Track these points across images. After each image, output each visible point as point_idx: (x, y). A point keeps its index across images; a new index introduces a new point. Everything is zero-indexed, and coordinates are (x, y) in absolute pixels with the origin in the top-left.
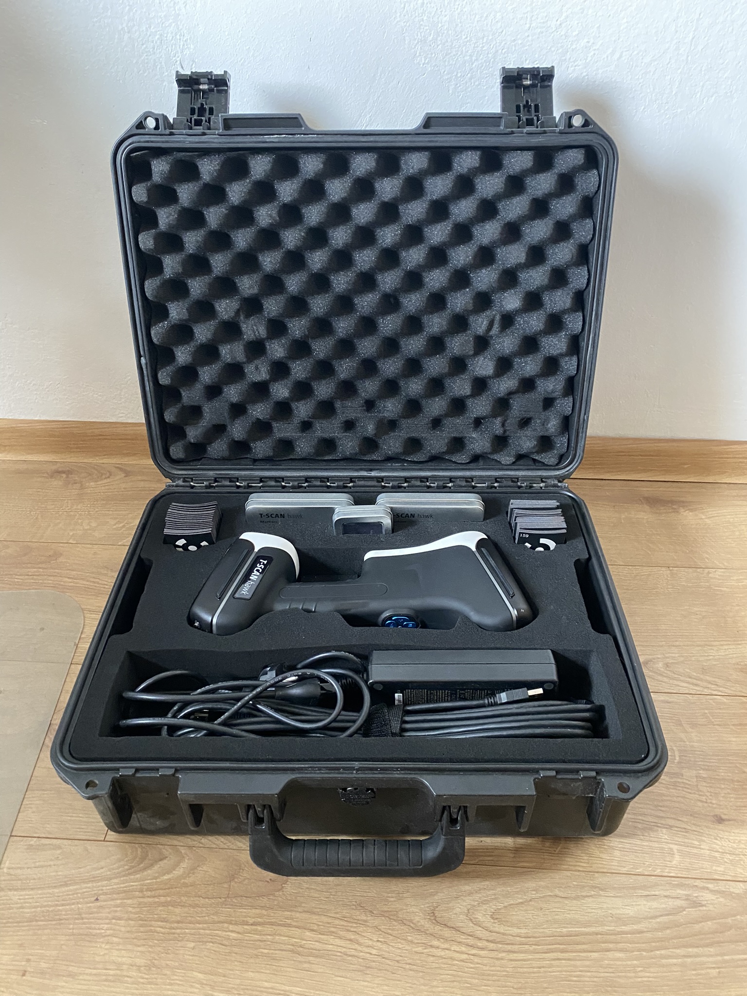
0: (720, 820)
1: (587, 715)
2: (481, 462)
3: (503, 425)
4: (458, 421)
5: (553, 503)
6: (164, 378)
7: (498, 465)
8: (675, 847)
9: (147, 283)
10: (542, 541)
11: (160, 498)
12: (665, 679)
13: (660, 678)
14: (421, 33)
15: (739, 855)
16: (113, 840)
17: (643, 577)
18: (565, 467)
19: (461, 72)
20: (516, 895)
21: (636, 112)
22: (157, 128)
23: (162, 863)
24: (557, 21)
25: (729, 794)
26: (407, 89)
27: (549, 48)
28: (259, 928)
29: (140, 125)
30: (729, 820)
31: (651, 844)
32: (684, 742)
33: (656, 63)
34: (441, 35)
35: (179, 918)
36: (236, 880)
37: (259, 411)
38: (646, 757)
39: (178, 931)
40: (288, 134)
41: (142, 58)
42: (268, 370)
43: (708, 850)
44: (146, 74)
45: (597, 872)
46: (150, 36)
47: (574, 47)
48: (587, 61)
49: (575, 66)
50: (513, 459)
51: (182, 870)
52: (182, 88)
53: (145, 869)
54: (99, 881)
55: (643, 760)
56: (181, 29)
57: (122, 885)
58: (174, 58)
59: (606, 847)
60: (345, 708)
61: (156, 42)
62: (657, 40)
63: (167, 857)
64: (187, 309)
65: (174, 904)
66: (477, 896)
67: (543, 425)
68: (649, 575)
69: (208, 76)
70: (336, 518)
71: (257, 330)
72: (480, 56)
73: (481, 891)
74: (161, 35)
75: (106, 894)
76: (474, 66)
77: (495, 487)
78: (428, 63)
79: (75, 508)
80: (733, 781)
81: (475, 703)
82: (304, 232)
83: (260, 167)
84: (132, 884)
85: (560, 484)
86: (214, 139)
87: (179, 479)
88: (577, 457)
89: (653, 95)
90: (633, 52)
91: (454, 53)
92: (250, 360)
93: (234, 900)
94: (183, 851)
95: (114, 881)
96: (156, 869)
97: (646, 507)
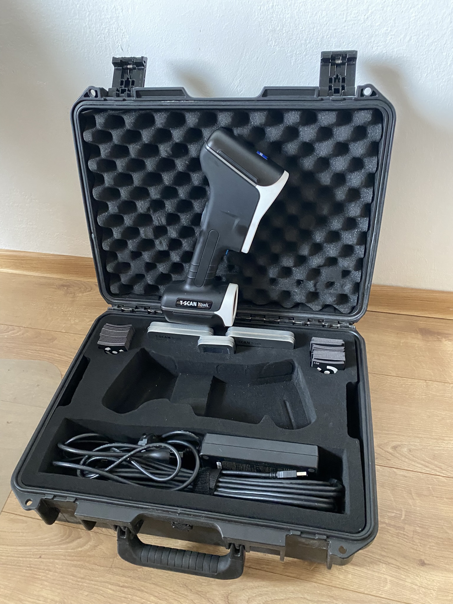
0: (423, 564)
1: (332, 494)
2: (300, 308)
3: (315, 285)
4: (286, 281)
5: (340, 342)
6: (106, 247)
7: (311, 311)
8: (389, 578)
9: (94, 190)
10: (328, 367)
11: (103, 317)
12: (407, 460)
13: (403, 459)
14: (272, 26)
15: (431, 590)
17: (407, 386)
18: (355, 315)
19: (299, 51)
20: (280, 594)
21: (421, 77)
22: (96, 96)
23: (78, 540)
24: (365, 16)
25: (433, 546)
26: (263, 63)
27: (359, 34)
28: (126, 590)
29: (87, 95)
30: (429, 564)
31: (373, 573)
32: (410, 505)
33: (436, 44)
34: (285, 27)
35: (82, 576)
36: (118, 558)
37: (162, 268)
38: (362, 530)
39: (80, 584)
40: (176, 100)
41: (98, 44)
42: (167, 244)
43: (411, 583)
44: (101, 54)
45: (334, 587)
46: (102, 30)
47: (377, 33)
48: (386, 43)
49: (378, 46)
50: (320, 308)
51: (89, 546)
52: (116, 68)
53: (69, 543)
54: (43, 546)
55: (359, 532)
56: (120, 26)
57: (55, 551)
58: (117, 44)
59: (343, 570)
61: (106, 34)
62: (436, 28)
63: (82, 537)
64: (117, 207)
65: (81, 567)
66: (256, 591)
67: (342, 287)
68: (411, 385)
69: (131, 60)
70: (200, 343)
71: (160, 220)
72: (312, 40)
73: (259, 588)
74: (109, 30)
75: (45, 554)
76: (308, 47)
77: (308, 325)
78: (277, 45)
79: (68, 309)
80: (438, 538)
81: (264, 475)
82: (188, 162)
83: (160, 120)
84: (60, 550)
85: (350, 326)
86: (131, 103)
87: (116, 305)
88: (363, 310)
89: (434, 66)
90: (419, 36)
91: (294, 38)
92: (157, 237)
93: (114, 570)
94: (91, 535)
95: (51, 547)
96: (75, 543)
97: (419, 336)
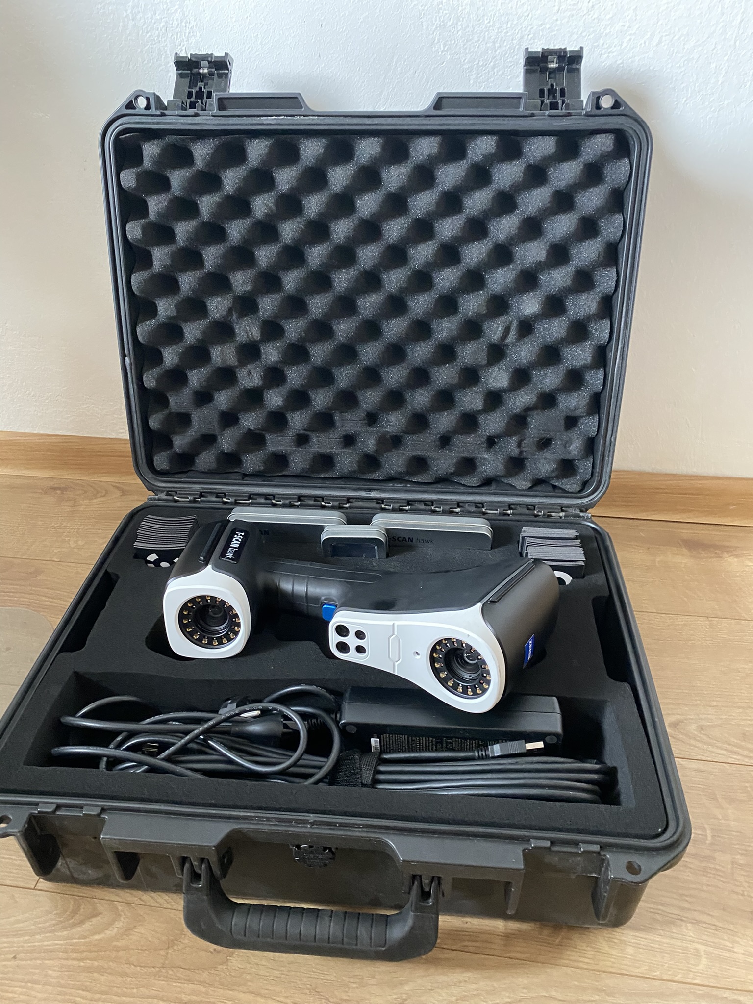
1: (595, 776)
2: (493, 486)
3: (519, 445)
4: (470, 439)
5: (572, 533)
6: (150, 381)
7: (512, 490)
8: (702, 948)
9: (133, 277)
10: (557, 574)
11: (139, 511)
12: (699, 745)
13: (692, 742)
14: (439, 18)
16: (45, 889)
17: (677, 627)
18: (589, 495)
19: (483, 60)
20: (504, 993)
21: (677, 104)
22: (148, 108)
23: (94, 920)
24: (589, 2)
26: (424, 79)
27: (580, 33)
29: (130, 105)
31: (672, 941)
32: (719, 819)
33: (700, 48)
34: (461, 19)
35: (104, 988)
36: (175, 947)
37: (250, 421)
38: (665, 830)
40: (286, 116)
41: (147, 47)
42: (261, 375)
44: (150, 64)
45: (604, 972)
46: (155, 23)
47: (608, 31)
48: (622, 47)
49: (609, 53)
50: (529, 485)
51: (115, 930)
52: (180, 72)
53: (74, 925)
54: (22, 935)
55: (658, 836)
56: (187, 16)
57: (46, 943)
58: (180, 47)
59: (616, 941)
60: (308, 751)
61: (161, 30)
62: (701, 23)
63: (100, 914)
64: (175, 306)
65: (101, 970)
66: (455, 990)
67: (565, 447)
68: (685, 625)
69: (208, 58)
70: (324, 537)
71: (250, 331)
72: (504, 43)
73: (462, 984)
74: (166, 22)
75: (24, 952)
76: (497, 53)
77: (509, 515)
78: (447, 51)
79: (64, 525)
81: (462, 755)
82: (303, 224)
83: (256, 150)
84: (56, 942)
85: (582, 514)
86: (207, 120)
87: (162, 492)
88: (602, 484)
89: (697, 85)
90: (674, 37)
91: (476, 39)
92: (242, 363)
93: (170, 972)
94: (120, 908)
95: (38, 937)
96: (87, 925)
97: (685, 551)
